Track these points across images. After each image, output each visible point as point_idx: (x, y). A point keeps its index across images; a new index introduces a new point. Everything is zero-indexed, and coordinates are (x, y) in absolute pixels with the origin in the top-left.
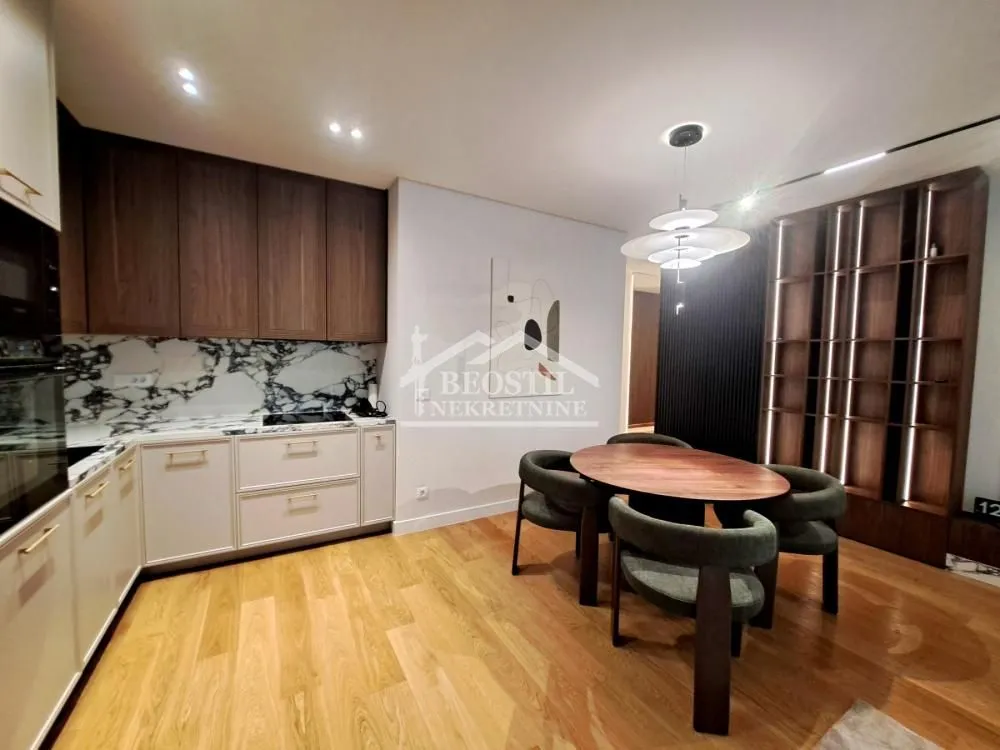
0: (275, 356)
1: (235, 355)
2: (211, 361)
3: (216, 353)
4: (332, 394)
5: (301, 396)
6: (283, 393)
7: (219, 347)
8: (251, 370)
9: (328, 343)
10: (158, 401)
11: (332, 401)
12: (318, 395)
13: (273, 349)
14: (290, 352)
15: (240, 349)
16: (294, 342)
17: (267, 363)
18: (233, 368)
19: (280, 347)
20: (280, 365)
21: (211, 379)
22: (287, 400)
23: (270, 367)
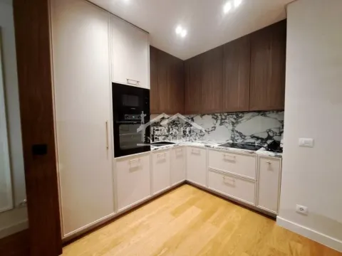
0: (235, 119)
1: (222, 119)
2: (215, 121)
3: (216, 119)
4: (260, 137)
5: (245, 136)
6: (237, 134)
7: (217, 117)
8: (227, 125)
9: (259, 112)
10: (202, 134)
11: (260, 141)
12: (253, 137)
13: (235, 116)
14: (241, 117)
15: (223, 117)
16: (243, 112)
17: (233, 122)
18: (221, 124)
19: (237, 115)
20: (237, 123)
21: (215, 127)
22: (239, 137)
23: (233, 124)
